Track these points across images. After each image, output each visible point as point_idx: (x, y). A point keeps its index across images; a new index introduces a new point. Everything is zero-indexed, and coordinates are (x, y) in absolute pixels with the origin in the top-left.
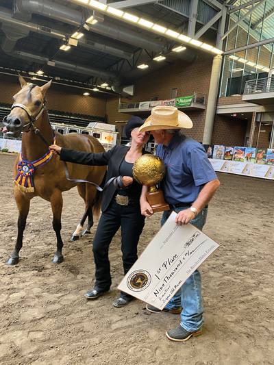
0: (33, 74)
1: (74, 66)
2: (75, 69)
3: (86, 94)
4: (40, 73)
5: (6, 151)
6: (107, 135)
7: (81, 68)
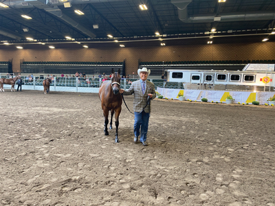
0: (208, 33)
1: (243, 16)
2: (245, 18)
3: (265, 40)
4: (213, 30)
5: (161, 98)
6: (263, 76)
7: (251, 15)
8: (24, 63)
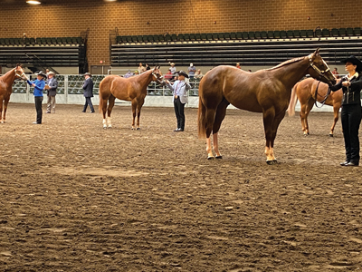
8: (120, 39)
